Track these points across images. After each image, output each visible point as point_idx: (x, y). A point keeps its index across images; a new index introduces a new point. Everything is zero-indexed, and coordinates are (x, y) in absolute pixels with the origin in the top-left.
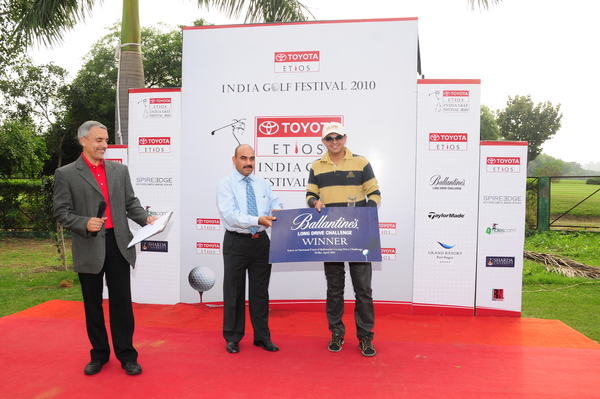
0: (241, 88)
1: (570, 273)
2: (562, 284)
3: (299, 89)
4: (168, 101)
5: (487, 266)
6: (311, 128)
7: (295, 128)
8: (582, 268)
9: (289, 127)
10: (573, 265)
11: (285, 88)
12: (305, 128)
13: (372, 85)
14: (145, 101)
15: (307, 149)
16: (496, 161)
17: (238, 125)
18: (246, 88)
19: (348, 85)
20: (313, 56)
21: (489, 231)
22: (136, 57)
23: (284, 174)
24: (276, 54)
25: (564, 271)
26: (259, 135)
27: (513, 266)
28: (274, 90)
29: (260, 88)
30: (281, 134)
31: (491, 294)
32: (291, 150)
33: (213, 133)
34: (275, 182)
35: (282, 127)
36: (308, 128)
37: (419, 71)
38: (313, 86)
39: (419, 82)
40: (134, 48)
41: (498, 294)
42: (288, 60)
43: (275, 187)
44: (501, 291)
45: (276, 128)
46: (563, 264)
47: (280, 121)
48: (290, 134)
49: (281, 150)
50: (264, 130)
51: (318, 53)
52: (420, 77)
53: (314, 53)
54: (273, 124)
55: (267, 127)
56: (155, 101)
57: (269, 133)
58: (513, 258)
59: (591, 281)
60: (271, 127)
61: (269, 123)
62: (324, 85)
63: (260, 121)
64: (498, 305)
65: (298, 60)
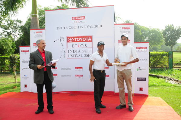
0: (62, 28)
1: (173, 83)
2: (168, 86)
3: (79, 28)
4: (41, 32)
5: (137, 80)
6: (83, 40)
7: (78, 39)
8: (178, 81)
9: (76, 39)
10: (175, 80)
11: (75, 27)
12: (81, 39)
13: (100, 26)
14: (35, 32)
15: (82, 46)
16: (139, 48)
17: (62, 39)
18: (64, 28)
19: (94, 26)
20: (83, 18)
21: (137, 70)
22: (36, 18)
23: (76, 53)
24: (72, 17)
25: (171, 82)
26: (68, 42)
27: (145, 80)
28: (72, 28)
29: (68, 28)
30: (74, 41)
31: (139, 89)
32: (77, 46)
33: (55, 42)
34: (73, 56)
35: (75, 39)
36: (82, 40)
37: (115, 21)
38: (83, 27)
39: (115, 25)
40: (36, 16)
41: (141, 89)
42: (76, 19)
43: (73, 57)
44: (142, 88)
45: (73, 40)
46: (172, 80)
47: (74, 37)
48: (77, 41)
49: (74, 46)
50: (69, 40)
51: (84, 17)
52: (115, 23)
53: (83, 17)
54: (72, 39)
55: (70, 39)
56: (38, 32)
57: (71, 41)
58: (145, 78)
59: (179, 85)
60: (71, 39)
61: (71, 38)
62: (87, 26)
63: (68, 38)
64: (141, 93)
65: (79, 19)
